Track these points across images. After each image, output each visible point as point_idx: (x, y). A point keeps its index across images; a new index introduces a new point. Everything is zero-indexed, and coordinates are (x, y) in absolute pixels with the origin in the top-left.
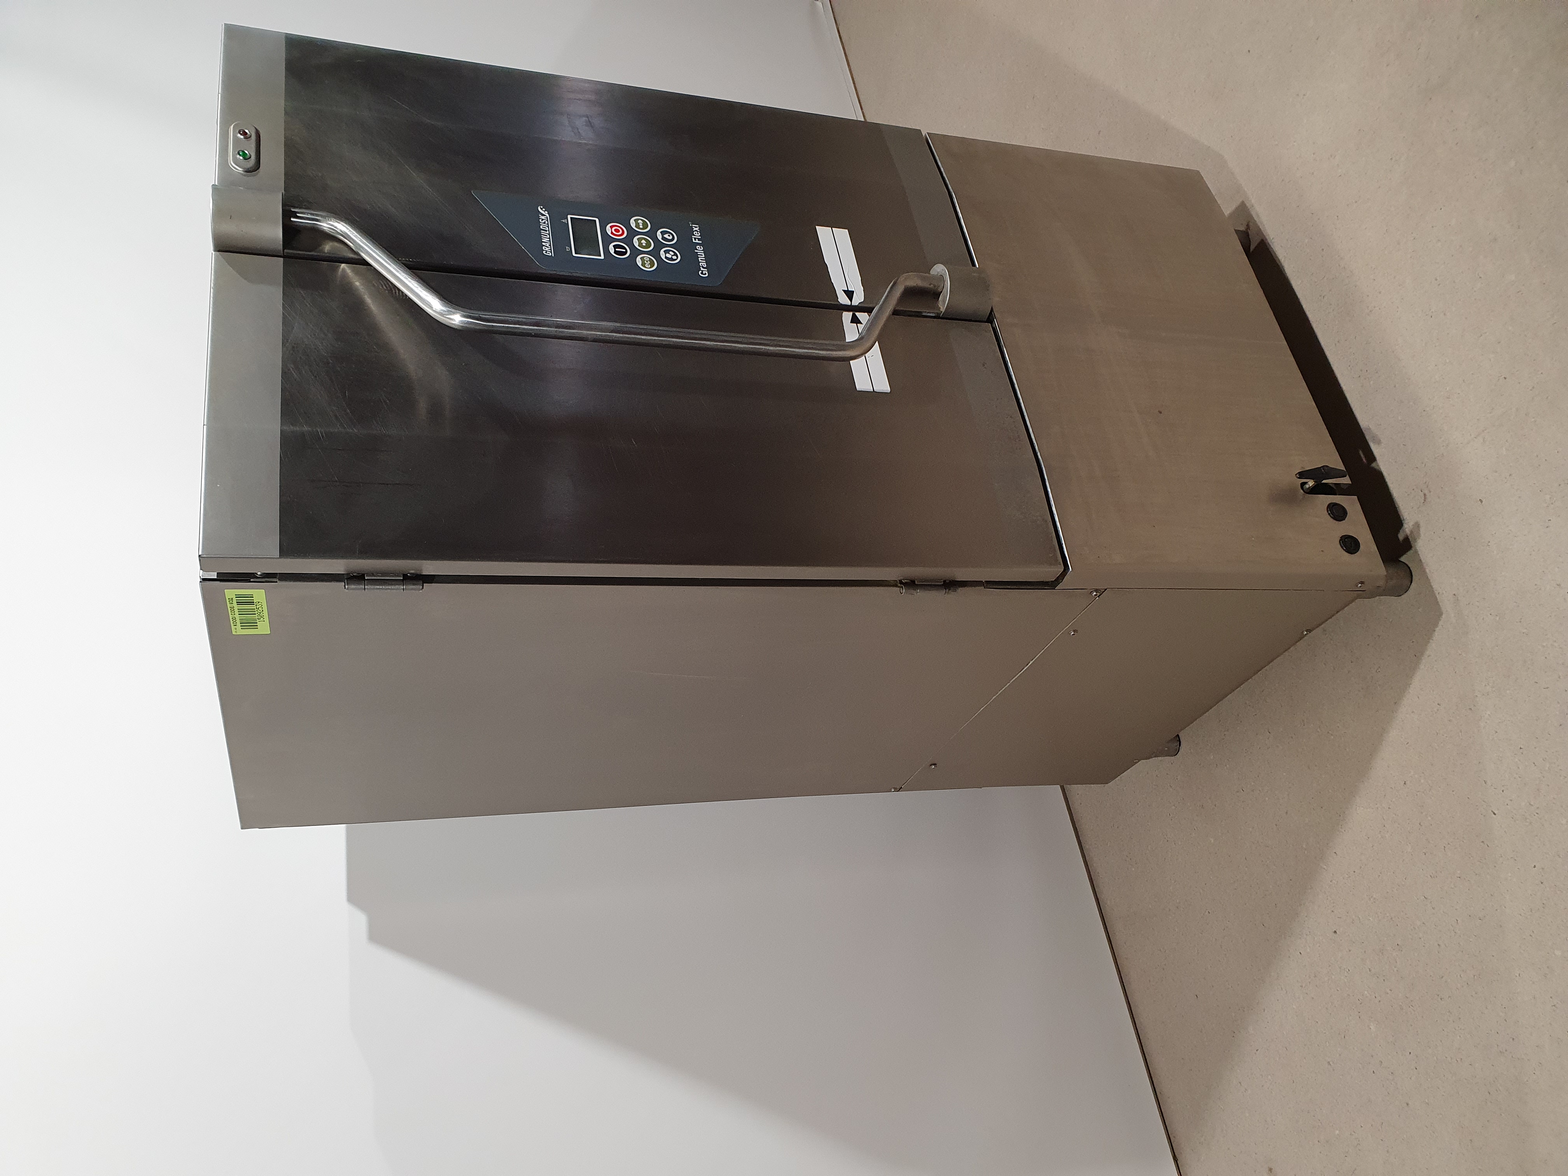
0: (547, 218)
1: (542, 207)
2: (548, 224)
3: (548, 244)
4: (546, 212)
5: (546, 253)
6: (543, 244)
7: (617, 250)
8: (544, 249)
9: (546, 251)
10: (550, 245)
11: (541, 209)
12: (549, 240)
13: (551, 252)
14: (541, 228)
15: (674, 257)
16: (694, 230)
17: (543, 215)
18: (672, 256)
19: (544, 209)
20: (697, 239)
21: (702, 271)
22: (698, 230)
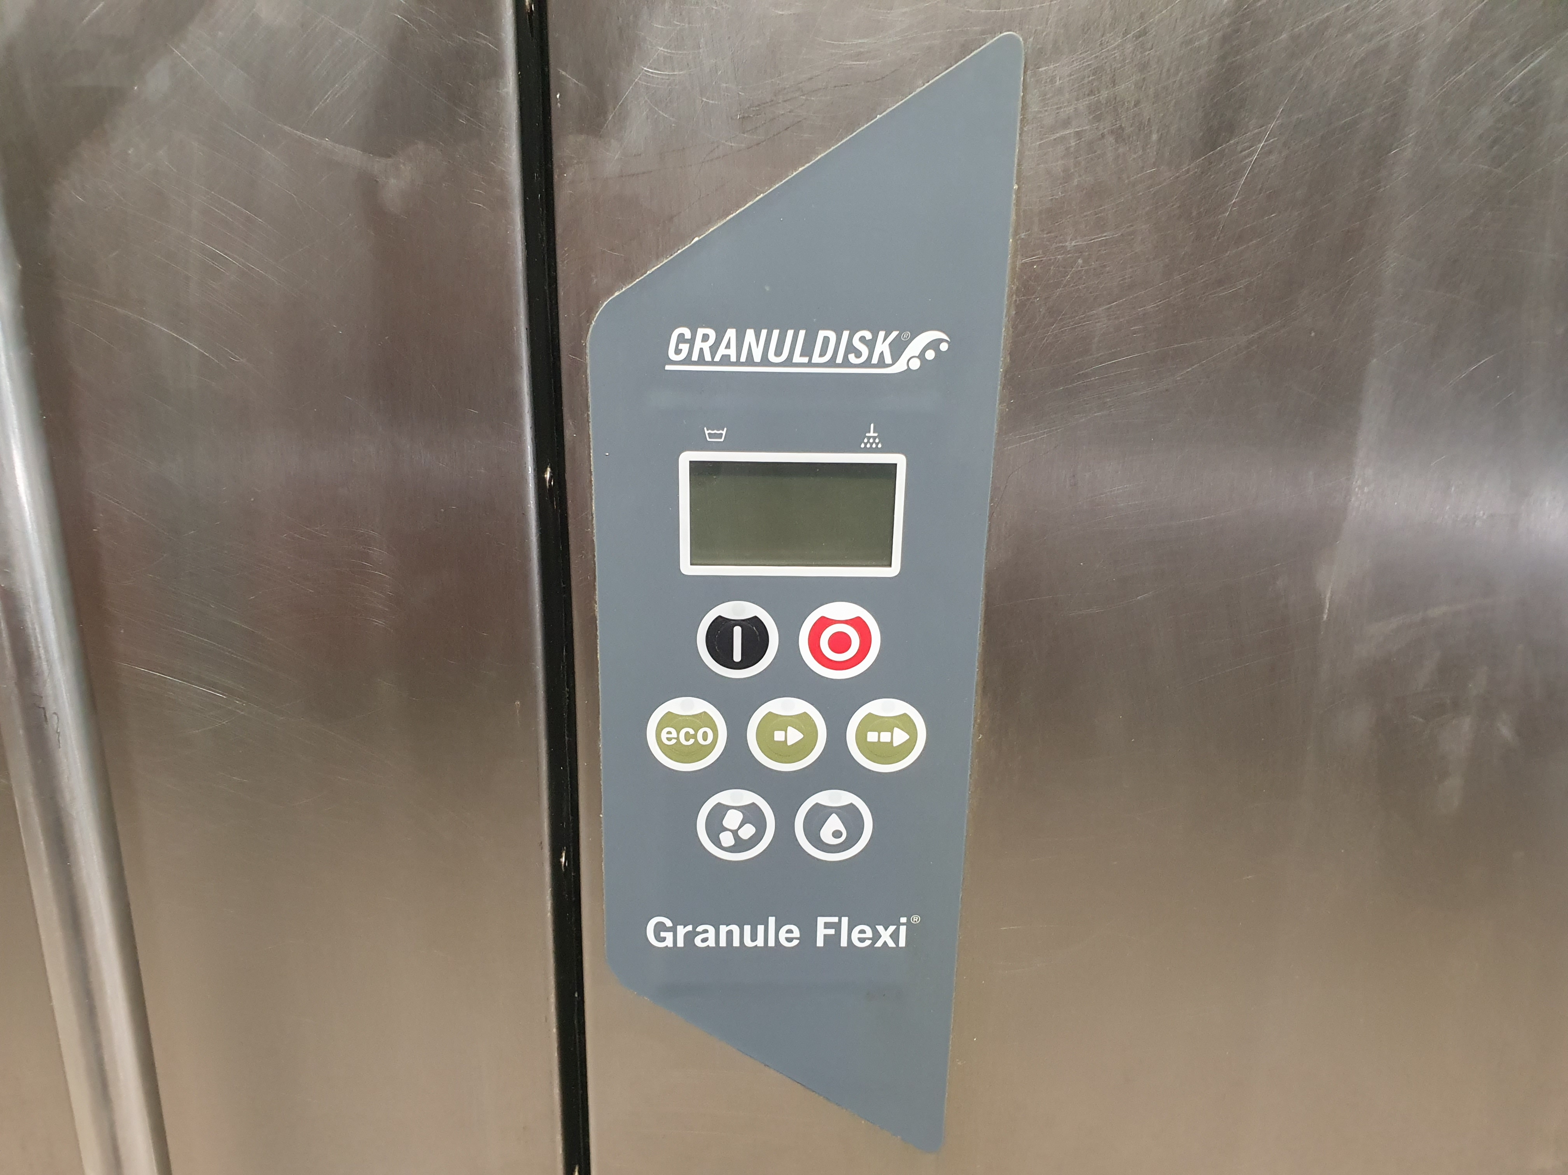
0: (882, 363)
1: (944, 347)
2: (846, 363)
3: (732, 353)
4: (915, 364)
5: (681, 339)
6: (731, 333)
7: (737, 631)
8: (701, 332)
9: (692, 342)
10: (725, 360)
11: (934, 345)
12: (757, 358)
13: (688, 361)
14: (822, 334)
15: (727, 839)
16: (880, 928)
17: (897, 349)
18: (735, 833)
19: (930, 355)
20: (832, 932)
21: (673, 930)
22: (879, 944)
